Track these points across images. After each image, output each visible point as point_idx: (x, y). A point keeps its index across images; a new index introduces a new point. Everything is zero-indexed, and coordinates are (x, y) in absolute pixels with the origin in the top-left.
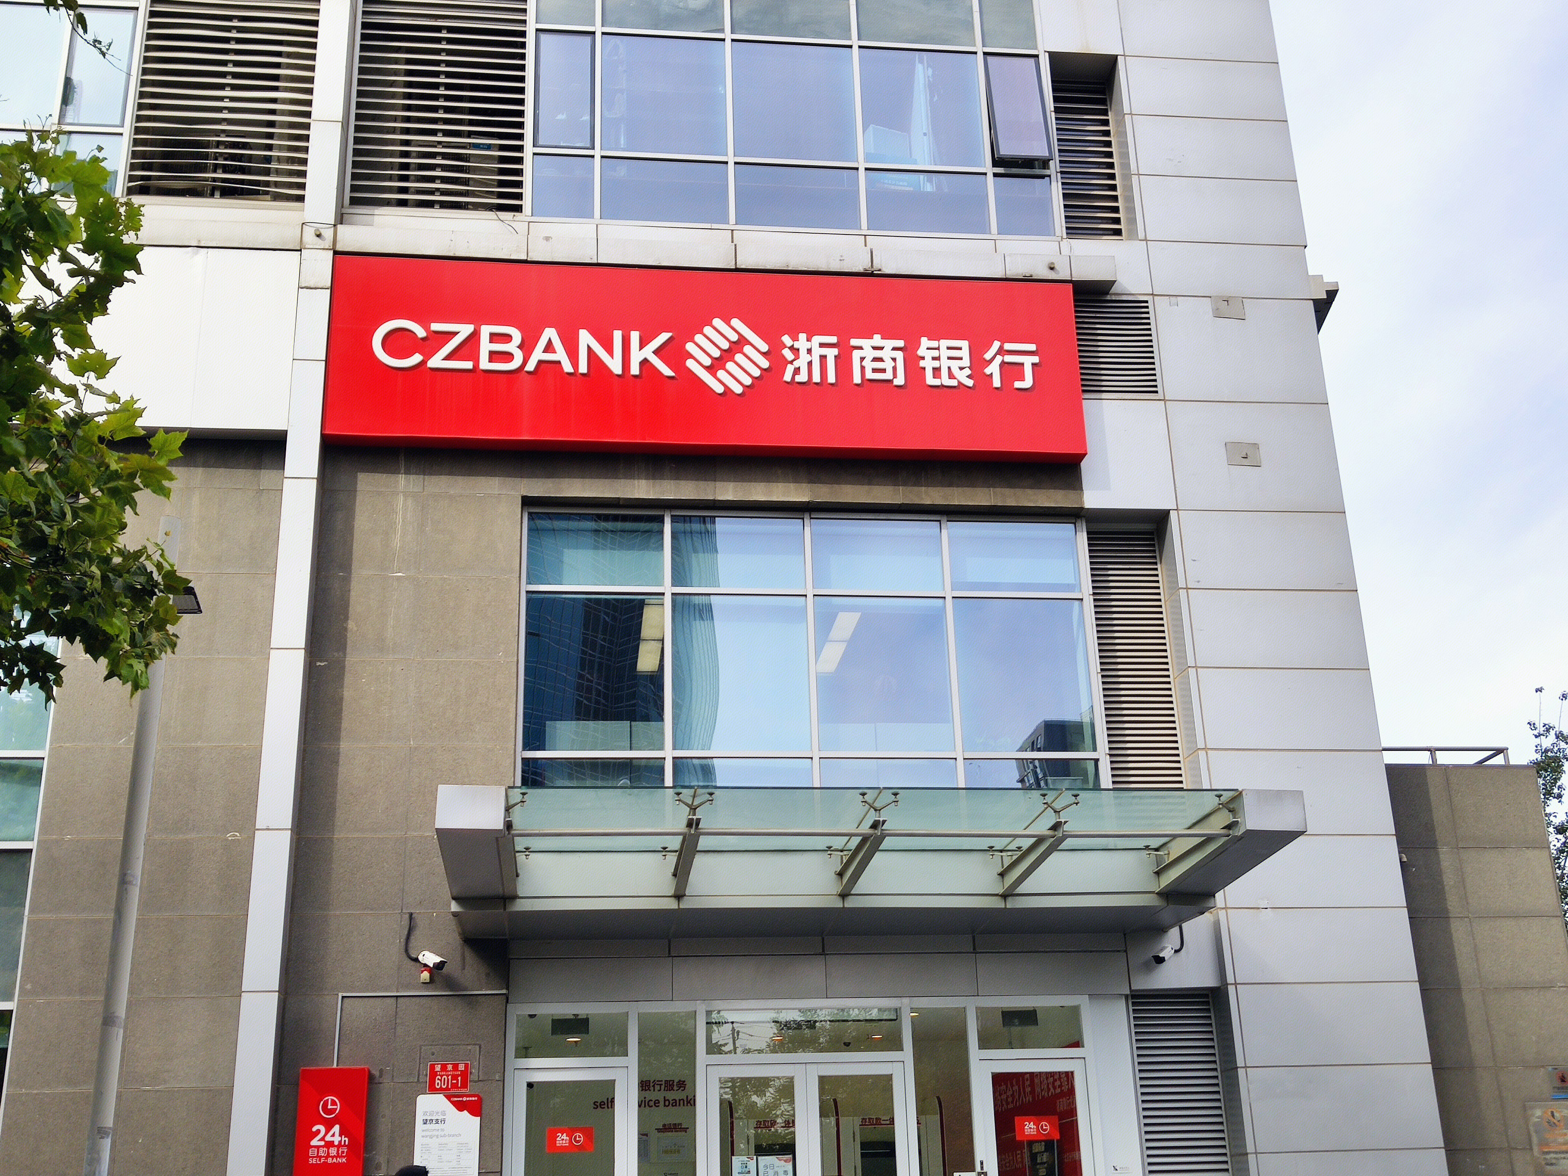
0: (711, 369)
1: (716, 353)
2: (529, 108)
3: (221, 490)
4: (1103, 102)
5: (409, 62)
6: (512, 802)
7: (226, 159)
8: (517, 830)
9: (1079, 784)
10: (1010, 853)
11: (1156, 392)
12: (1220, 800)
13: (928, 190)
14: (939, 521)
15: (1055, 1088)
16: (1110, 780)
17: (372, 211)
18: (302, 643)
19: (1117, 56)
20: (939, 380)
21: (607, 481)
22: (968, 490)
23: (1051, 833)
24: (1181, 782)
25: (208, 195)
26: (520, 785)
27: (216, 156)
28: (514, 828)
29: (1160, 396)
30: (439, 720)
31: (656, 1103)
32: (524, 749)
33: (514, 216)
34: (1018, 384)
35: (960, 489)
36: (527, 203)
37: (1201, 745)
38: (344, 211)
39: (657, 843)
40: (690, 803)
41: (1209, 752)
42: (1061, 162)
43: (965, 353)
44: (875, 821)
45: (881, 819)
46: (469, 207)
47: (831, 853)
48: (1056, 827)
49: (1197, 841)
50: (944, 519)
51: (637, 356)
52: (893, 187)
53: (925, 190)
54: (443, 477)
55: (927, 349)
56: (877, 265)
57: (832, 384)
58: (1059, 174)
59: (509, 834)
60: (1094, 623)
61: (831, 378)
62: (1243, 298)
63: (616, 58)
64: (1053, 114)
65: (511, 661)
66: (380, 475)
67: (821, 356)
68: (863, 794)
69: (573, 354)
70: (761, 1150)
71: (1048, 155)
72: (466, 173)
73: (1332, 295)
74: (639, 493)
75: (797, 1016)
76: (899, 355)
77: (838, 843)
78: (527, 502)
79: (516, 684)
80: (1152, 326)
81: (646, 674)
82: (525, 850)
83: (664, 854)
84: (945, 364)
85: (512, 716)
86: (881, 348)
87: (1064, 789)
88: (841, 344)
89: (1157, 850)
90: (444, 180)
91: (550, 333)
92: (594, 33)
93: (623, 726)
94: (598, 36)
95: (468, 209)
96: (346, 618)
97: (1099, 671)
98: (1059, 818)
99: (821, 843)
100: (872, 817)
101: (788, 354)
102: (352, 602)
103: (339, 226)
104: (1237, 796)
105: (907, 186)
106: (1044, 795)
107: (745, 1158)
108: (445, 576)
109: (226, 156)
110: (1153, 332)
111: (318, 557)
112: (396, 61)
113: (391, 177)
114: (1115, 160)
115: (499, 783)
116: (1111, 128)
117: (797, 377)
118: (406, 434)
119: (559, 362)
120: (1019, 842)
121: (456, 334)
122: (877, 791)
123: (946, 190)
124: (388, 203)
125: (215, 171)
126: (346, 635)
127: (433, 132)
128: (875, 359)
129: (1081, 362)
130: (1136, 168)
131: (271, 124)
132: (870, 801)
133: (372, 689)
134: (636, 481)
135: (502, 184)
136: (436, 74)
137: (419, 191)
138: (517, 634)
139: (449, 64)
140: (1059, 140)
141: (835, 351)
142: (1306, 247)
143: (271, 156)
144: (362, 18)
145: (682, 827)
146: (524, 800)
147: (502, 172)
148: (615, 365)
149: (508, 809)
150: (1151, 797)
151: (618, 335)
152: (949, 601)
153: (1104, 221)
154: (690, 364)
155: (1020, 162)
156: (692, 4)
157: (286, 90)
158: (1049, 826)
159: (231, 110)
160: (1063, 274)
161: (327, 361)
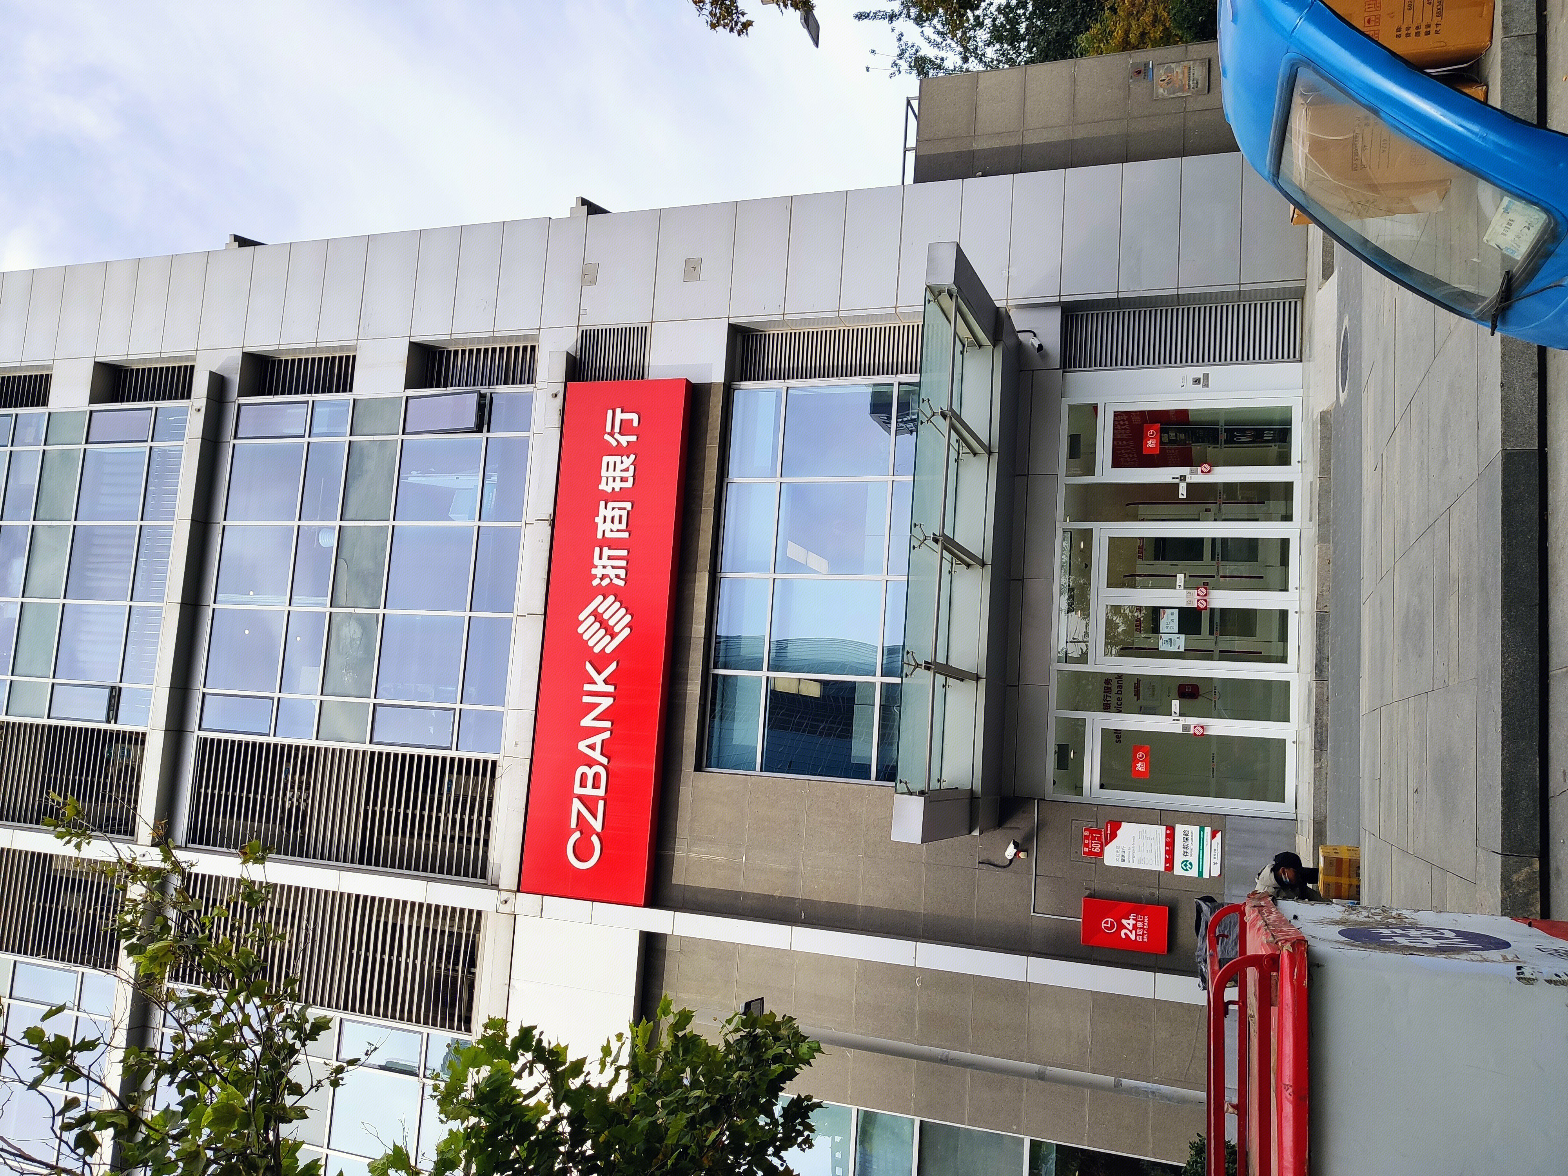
0: (613, 635)
1: (603, 631)
2: (425, 752)
3: (679, 979)
4: (442, 353)
5: (388, 833)
6: (906, 790)
7: (449, 963)
8: (925, 787)
9: (916, 397)
10: (961, 448)
11: (646, 328)
12: (932, 301)
13: (497, 478)
14: (727, 484)
15: (1125, 425)
16: (913, 375)
17: (490, 864)
18: (788, 928)
19: (410, 342)
20: (629, 478)
21: (687, 713)
22: (707, 463)
23: (948, 419)
24: (918, 326)
25: (474, 976)
26: (894, 783)
27: (447, 970)
28: (924, 789)
29: (648, 325)
30: (846, 836)
31: (1119, 699)
32: (869, 778)
33: (499, 766)
34: (635, 424)
35: (706, 468)
36: (490, 757)
37: (893, 311)
38: (489, 884)
39: (939, 690)
40: (914, 667)
41: (898, 305)
42: (482, 385)
43: (611, 459)
44: (933, 540)
45: (932, 536)
47: (953, 571)
48: (944, 415)
49: (959, 316)
50: (726, 480)
51: (601, 687)
52: (493, 503)
54: (678, 825)
55: (607, 485)
56: (547, 517)
57: (628, 553)
58: (490, 387)
59: (927, 793)
60: (804, 380)
61: (624, 553)
62: (583, 264)
63: (393, 690)
64: (448, 388)
65: (809, 785)
66: (674, 868)
67: (608, 559)
68: (914, 547)
69: (597, 731)
70: (1156, 629)
71: (477, 394)
72: (467, 798)
73: (584, 202)
74: (697, 690)
75: (1065, 599)
76: (611, 505)
77: (946, 566)
78: (698, 768)
79: (824, 782)
80: (600, 328)
81: (822, 691)
82: (939, 783)
83: (947, 686)
84: (618, 474)
85: (846, 786)
86: (605, 517)
87: (918, 408)
88: (600, 545)
89: (964, 346)
90: (472, 813)
91: (582, 746)
92: (375, 705)
93: (857, 708)
94: (377, 701)
95: (493, 798)
96: (772, 897)
97: (838, 378)
98: (939, 413)
99: (946, 577)
100: (930, 542)
101: (606, 582)
102: (761, 892)
103: (500, 888)
104: (929, 288)
105: (493, 493)
106: (922, 423)
107: (1161, 641)
108: (747, 827)
109: (447, 963)
112: (387, 842)
113: (467, 849)
115: (892, 798)
116: (460, 348)
117: (622, 577)
119: (603, 741)
120: (953, 441)
121: (579, 812)
122: (913, 538)
123: (498, 466)
124: (485, 853)
125: (457, 971)
126: (784, 897)
127: (438, 818)
128: (613, 522)
131: (426, 930)
132: (919, 543)
133: (822, 881)
134: (689, 692)
135: (476, 773)
137: (478, 831)
138: (790, 778)
139: (391, 806)
140: (466, 386)
141: (605, 549)
142: (550, 218)
143: (449, 932)
145: (930, 674)
146: (905, 781)
147: (468, 773)
148: (607, 702)
149: (910, 793)
150: (927, 348)
151: (586, 699)
152: (784, 480)
153: (525, 357)
154: (608, 650)
155: (480, 413)
156: (358, 635)
157: (403, 919)
158: (944, 420)
159: (415, 957)
160: (560, 388)
161: (593, 901)
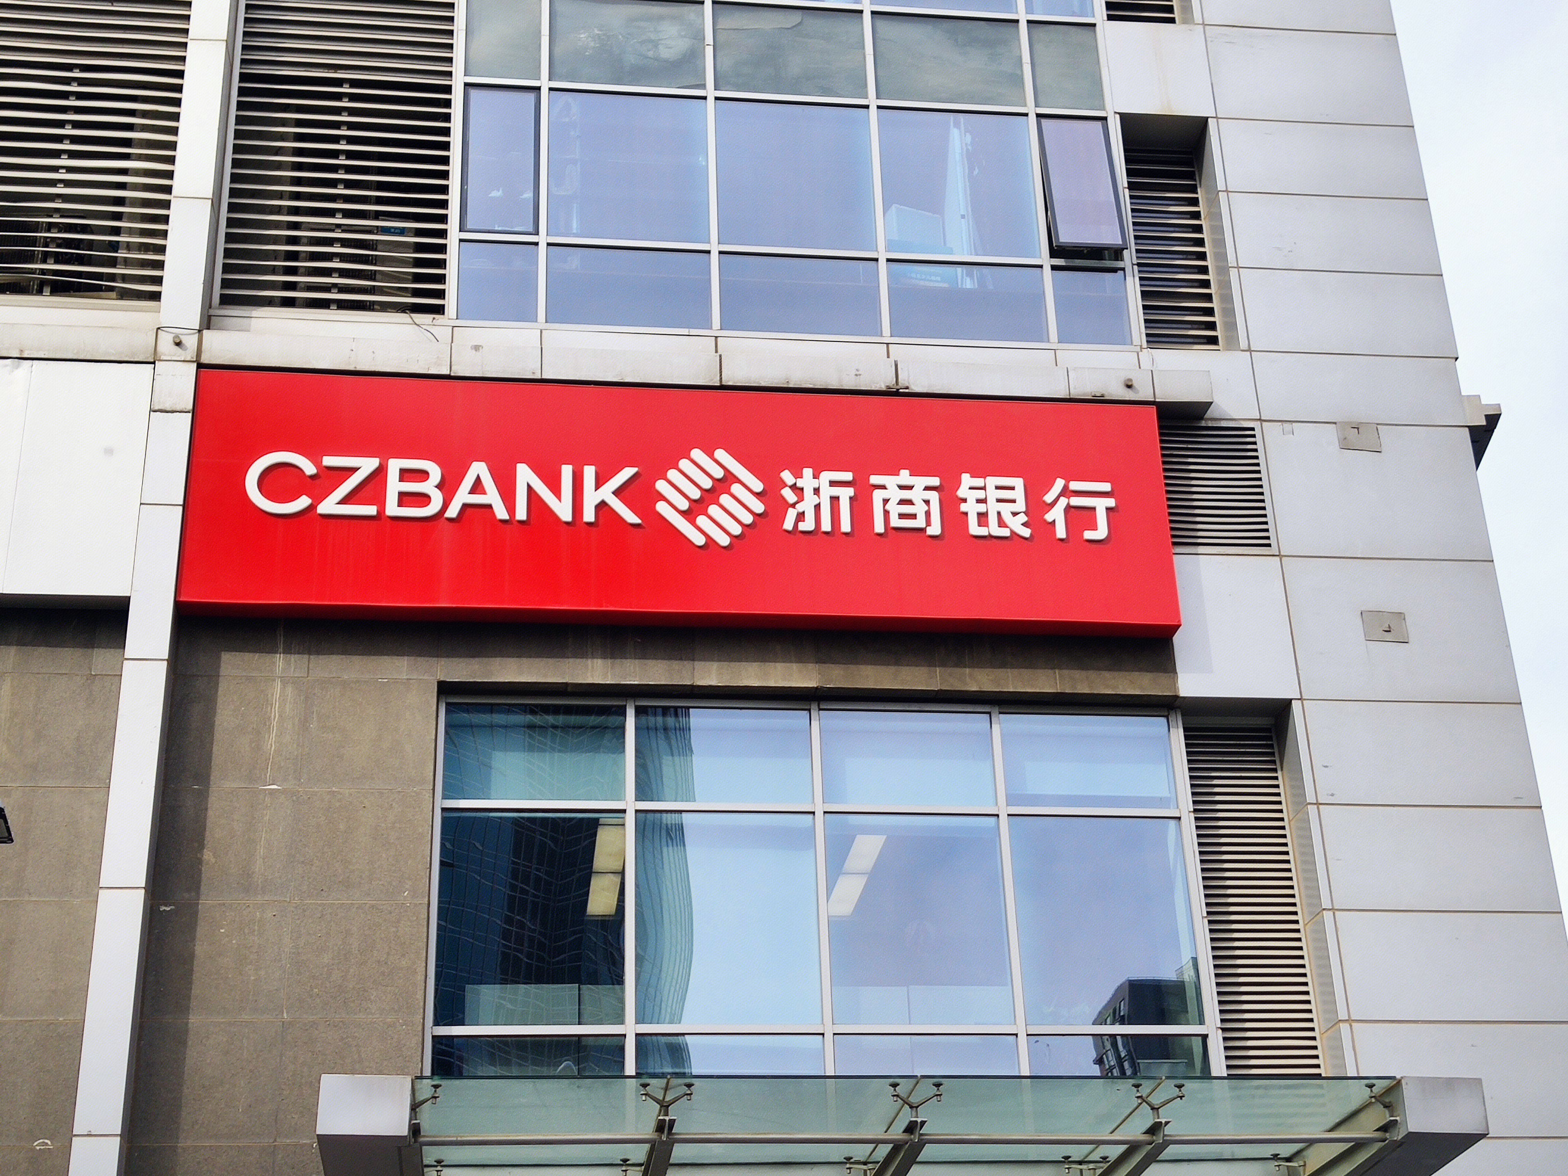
0: (689, 515)
1: (696, 494)
2: (454, 183)
3: (40, 676)
4: (1191, 176)
5: (300, 123)
6: (420, 1098)
7: (58, 246)
8: (427, 1137)
9: (1181, 1069)
10: (1091, 1166)
11: (1269, 546)
12: (1371, 1091)
13: (968, 287)
14: (989, 713)
16: (1224, 1063)
17: (249, 312)
18: (141, 880)
19: (1207, 118)
20: (986, 528)
21: (551, 661)
22: (1026, 673)
23: (1146, 1138)
24: (1318, 1066)
25: (35, 292)
26: (429, 1074)
27: (47, 242)
28: (422, 1134)
29: (1274, 550)
30: (322, 984)
32: (437, 1023)
33: (434, 319)
34: (1088, 535)
35: (1016, 671)
36: (450, 302)
37: (1342, 1015)
38: (212, 312)
39: (616, 1153)
40: (661, 1098)
41: (1354, 1025)
42: (1138, 251)
43: (1019, 494)
44: (911, 1122)
45: (919, 1120)
46: (376, 307)
47: (851, 1166)
48: (1154, 1129)
49: (1343, 1147)
50: (995, 711)
51: (591, 499)
52: (922, 283)
53: (964, 287)
54: (334, 657)
55: (970, 488)
56: (903, 381)
57: (846, 534)
58: (1136, 267)
59: (415, 1142)
60: (1197, 849)
61: (846, 526)
62: (1378, 424)
63: (567, 120)
64: (1127, 191)
65: (420, 904)
66: (251, 655)
67: (832, 498)
68: (894, 1085)
69: (508, 496)
71: (1121, 243)
72: (372, 264)
73: (1493, 420)
74: (593, 677)
76: (934, 497)
77: (860, 1152)
78: (445, 689)
79: (425, 934)
80: (1261, 461)
81: (596, 918)
82: (436, 1164)
83: (624, 1168)
84: (993, 508)
85: (420, 978)
86: (910, 488)
87: (1164, 1078)
88: (858, 482)
89: (1288, 1160)
90: (344, 273)
91: (479, 469)
92: (538, 89)
93: (569, 990)
94: (544, 92)
95: (373, 310)
96: (202, 846)
97: (1205, 914)
98: (1158, 1118)
99: (839, 1152)
100: (906, 1117)
101: (788, 495)
102: (209, 824)
103: (205, 332)
104: (1395, 1085)
105: (941, 282)
106: (1137, 1086)
108: (334, 789)
109: (60, 241)
110: (1262, 468)
111: (166, 765)
112: (284, 122)
113: (274, 269)
114: (1207, 249)
115: (401, 1071)
116: (1202, 208)
117: (800, 524)
118: (286, 600)
119: (489, 507)
120: (1103, 1150)
121: (354, 470)
122: (914, 1081)
123: (991, 287)
124: (269, 302)
125: (44, 261)
126: (201, 870)
127: (331, 213)
128: (902, 502)
129: (1170, 507)
130: (1235, 259)
131: (120, 201)
132: (904, 1095)
133: (234, 942)
134: (589, 661)
135: (418, 278)
136: (336, 139)
137: (310, 286)
138: (428, 866)
139: (352, 126)
140: (1134, 224)
141: (850, 491)
142: (1457, 359)
143: (118, 242)
144: (241, 68)
145: (648, 1131)
146: (437, 1095)
147: (419, 263)
148: (563, 510)
149: (415, 1107)
150: (1280, 1087)
151: (567, 471)
152: (1004, 819)
153: (1196, 326)
154: (662, 507)
155: (1085, 252)
156: (665, 53)
157: (140, 158)
158: (1144, 1129)
159: (68, 183)
160: (1144, 394)
161: (185, 506)
